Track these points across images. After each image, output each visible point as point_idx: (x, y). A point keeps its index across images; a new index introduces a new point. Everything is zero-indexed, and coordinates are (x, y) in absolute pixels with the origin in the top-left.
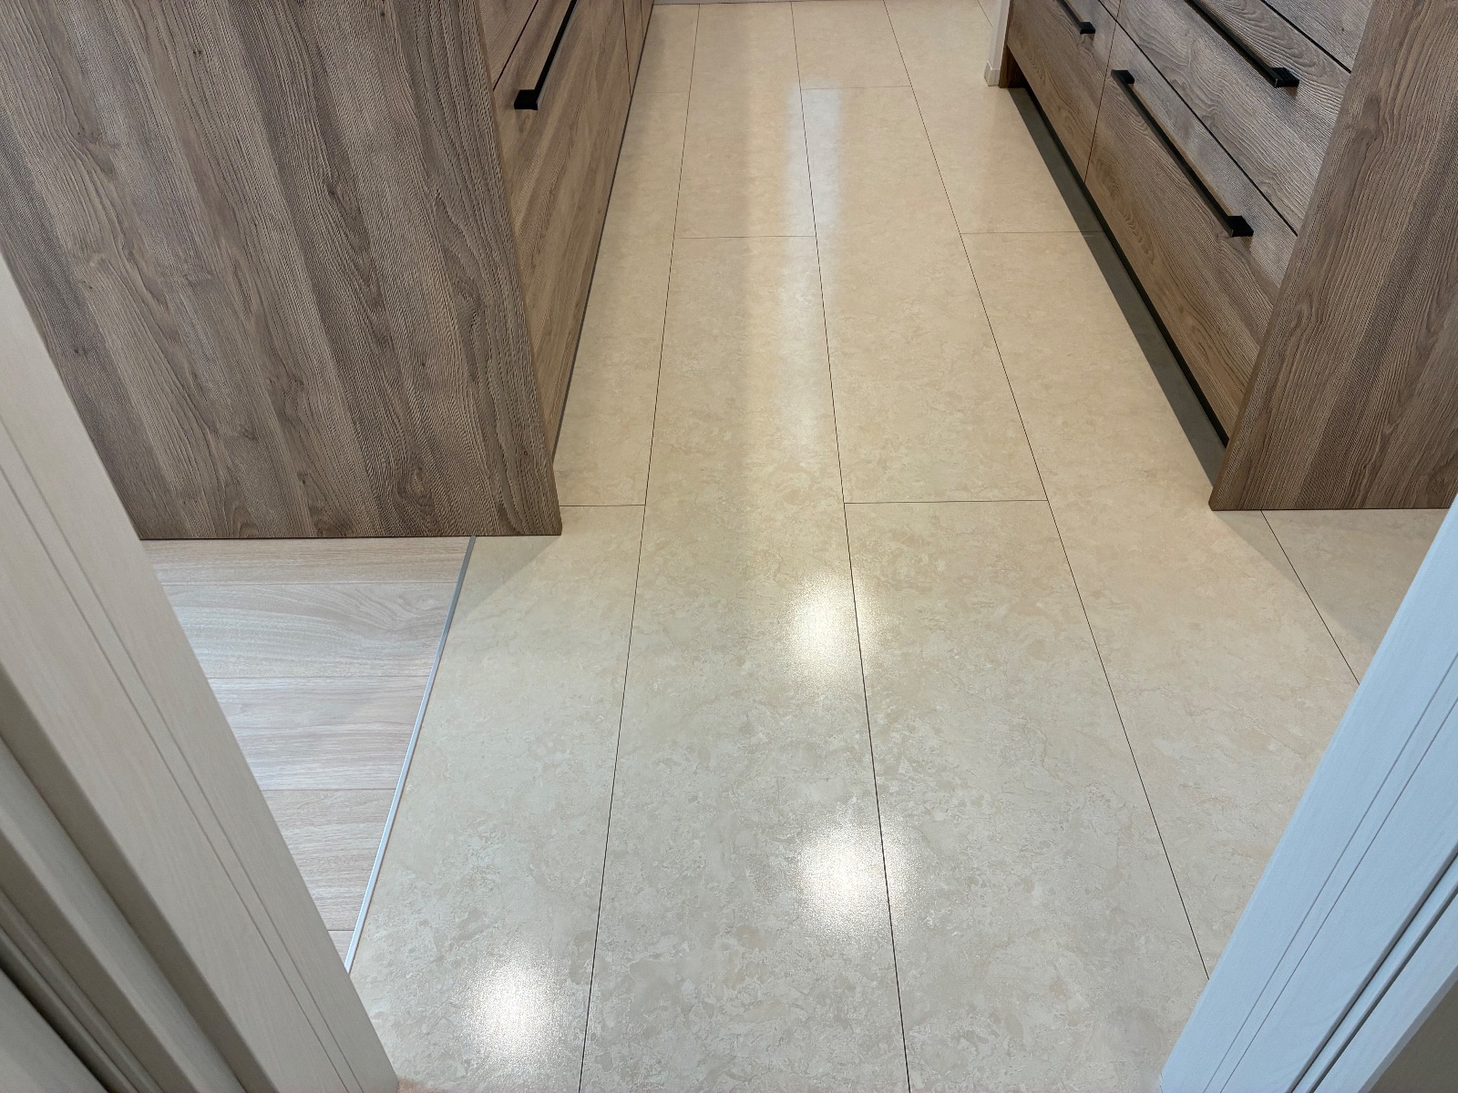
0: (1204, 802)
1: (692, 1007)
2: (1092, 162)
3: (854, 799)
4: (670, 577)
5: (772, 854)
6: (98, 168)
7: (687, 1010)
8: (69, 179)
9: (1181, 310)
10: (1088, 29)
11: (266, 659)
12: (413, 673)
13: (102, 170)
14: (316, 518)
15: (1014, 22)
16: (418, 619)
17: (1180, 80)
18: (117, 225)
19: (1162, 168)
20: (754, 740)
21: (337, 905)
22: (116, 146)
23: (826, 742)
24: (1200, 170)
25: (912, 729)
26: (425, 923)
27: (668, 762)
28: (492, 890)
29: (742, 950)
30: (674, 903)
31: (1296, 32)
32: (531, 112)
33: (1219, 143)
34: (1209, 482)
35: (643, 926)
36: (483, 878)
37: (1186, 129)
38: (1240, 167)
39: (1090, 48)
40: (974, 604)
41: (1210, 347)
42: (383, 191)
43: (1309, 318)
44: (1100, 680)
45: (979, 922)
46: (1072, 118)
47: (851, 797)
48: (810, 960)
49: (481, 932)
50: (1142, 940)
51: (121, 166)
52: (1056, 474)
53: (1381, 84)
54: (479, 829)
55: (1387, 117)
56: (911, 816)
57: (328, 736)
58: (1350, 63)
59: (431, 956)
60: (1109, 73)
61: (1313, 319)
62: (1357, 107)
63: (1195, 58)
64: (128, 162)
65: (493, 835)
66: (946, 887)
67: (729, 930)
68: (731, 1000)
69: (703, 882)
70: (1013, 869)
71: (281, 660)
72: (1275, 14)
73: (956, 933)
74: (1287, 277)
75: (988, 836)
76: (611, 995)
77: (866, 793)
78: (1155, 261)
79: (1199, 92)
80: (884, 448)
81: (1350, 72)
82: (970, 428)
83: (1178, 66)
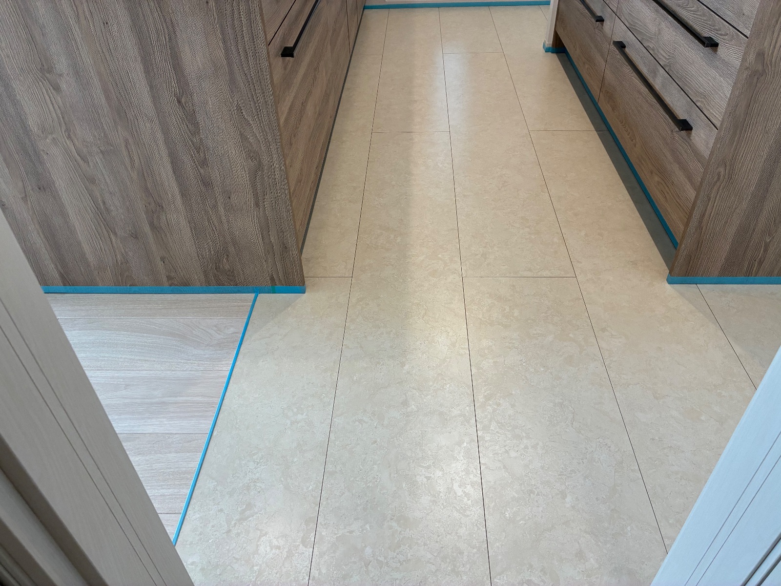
0: (664, 448)
1: (371, 562)
2: (602, 92)
3: (465, 444)
4: (365, 317)
5: (418, 474)
6: (51, 88)
7: (367, 565)
8: (35, 92)
9: (652, 173)
10: (600, 20)
11: (139, 360)
12: (220, 369)
13: (53, 88)
14: (170, 282)
15: (560, 18)
16: (225, 339)
17: (651, 46)
18: (61, 119)
19: (641, 94)
20: (409, 409)
21: (172, 499)
22: (61, 75)
23: (450, 411)
24: (662, 94)
25: (499, 405)
26: (221, 510)
27: (360, 421)
28: (259, 492)
29: (399, 529)
30: (362, 501)
31: (717, 17)
32: (291, 58)
33: (673, 80)
34: (666, 268)
35: (344, 514)
36: (254, 485)
37: (654, 73)
38: (685, 93)
39: (601, 30)
40: (534, 334)
41: (668, 193)
42: (207, 101)
43: (724, 176)
44: (605, 378)
45: (535, 516)
46: (591, 69)
47: (463, 443)
48: (438, 536)
49: (253, 516)
50: (629, 529)
51: (64, 86)
52: (581, 263)
53: (766, 44)
54: (254, 457)
55: (768, 62)
56: (497, 454)
57: (171, 403)
58: (748, 33)
59: (224, 530)
60: (612, 43)
61: (726, 177)
62: (752, 57)
63: (660, 33)
64: (68, 84)
65: (261, 461)
66: (516, 496)
67: (393, 517)
68: (393, 558)
69: (378, 490)
70: (555, 486)
71: (147, 361)
72: (705, 7)
73: (522, 522)
74: (712, 153)
75: (541, 466)
76: (325, 554)
77: (472, 441)
78: (637, 146)
79: (662, 52)
80: (485, 247)
81: (747, 38)
82: (533, 237)
83: (651, 38)
